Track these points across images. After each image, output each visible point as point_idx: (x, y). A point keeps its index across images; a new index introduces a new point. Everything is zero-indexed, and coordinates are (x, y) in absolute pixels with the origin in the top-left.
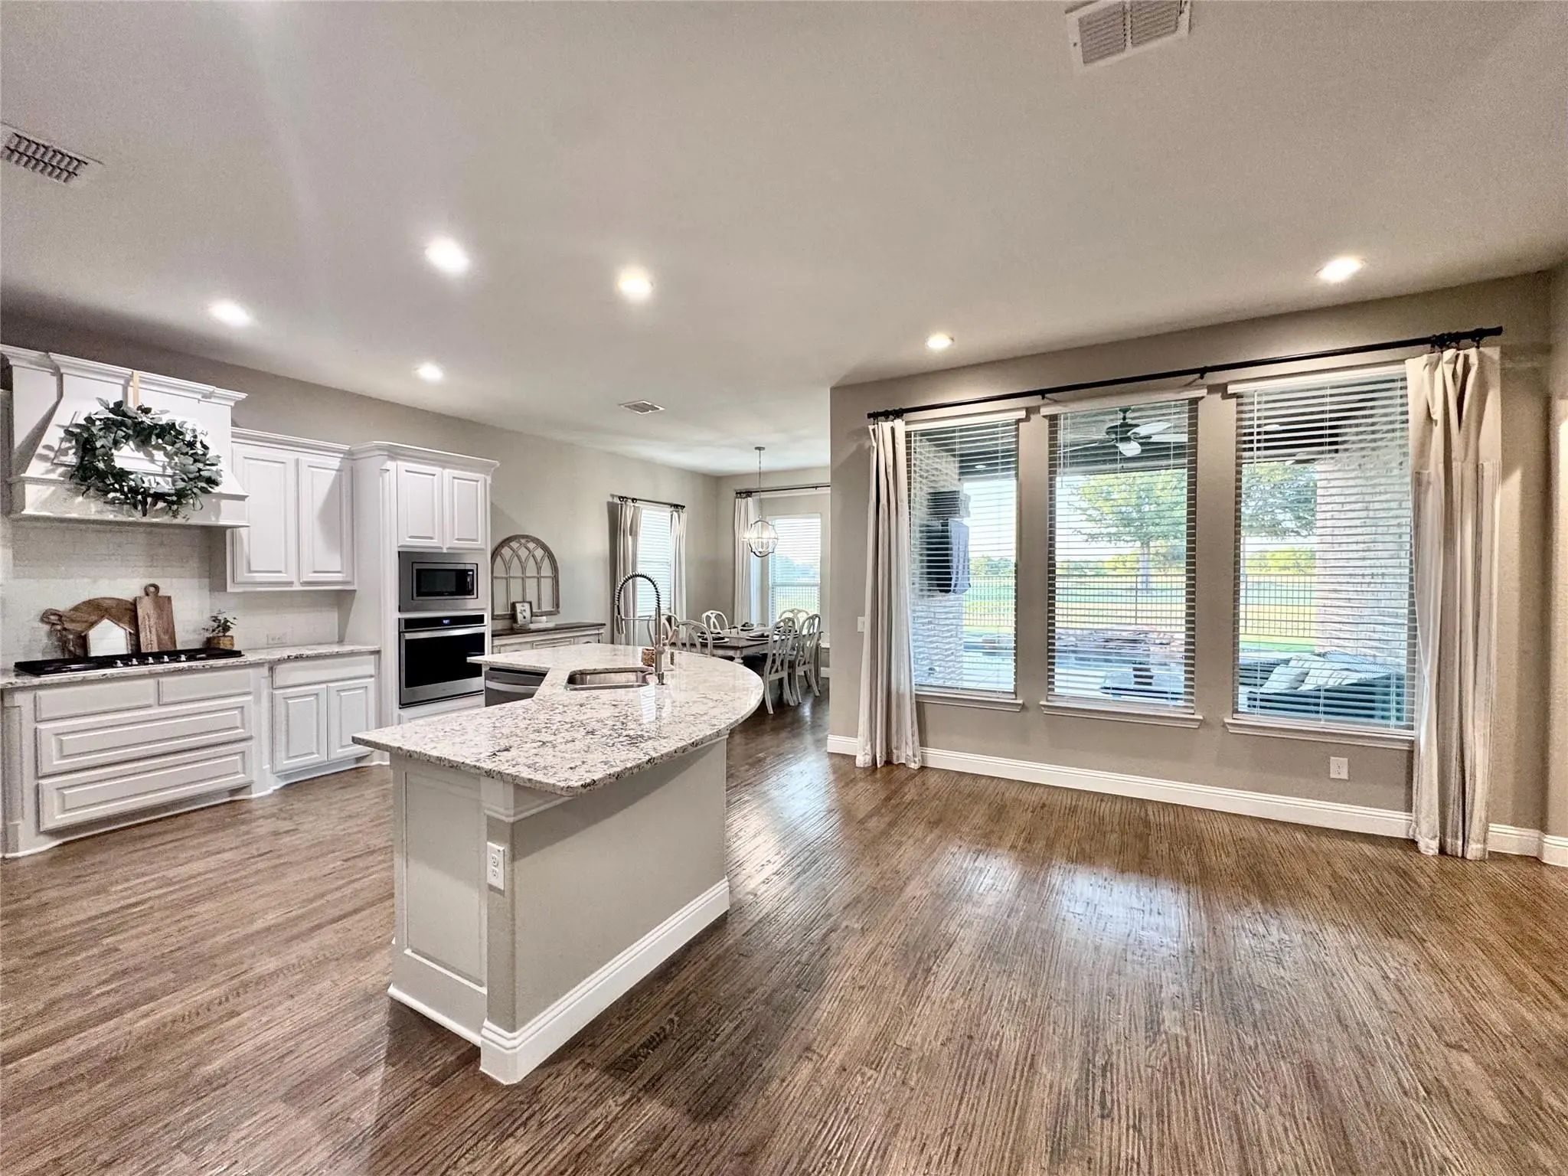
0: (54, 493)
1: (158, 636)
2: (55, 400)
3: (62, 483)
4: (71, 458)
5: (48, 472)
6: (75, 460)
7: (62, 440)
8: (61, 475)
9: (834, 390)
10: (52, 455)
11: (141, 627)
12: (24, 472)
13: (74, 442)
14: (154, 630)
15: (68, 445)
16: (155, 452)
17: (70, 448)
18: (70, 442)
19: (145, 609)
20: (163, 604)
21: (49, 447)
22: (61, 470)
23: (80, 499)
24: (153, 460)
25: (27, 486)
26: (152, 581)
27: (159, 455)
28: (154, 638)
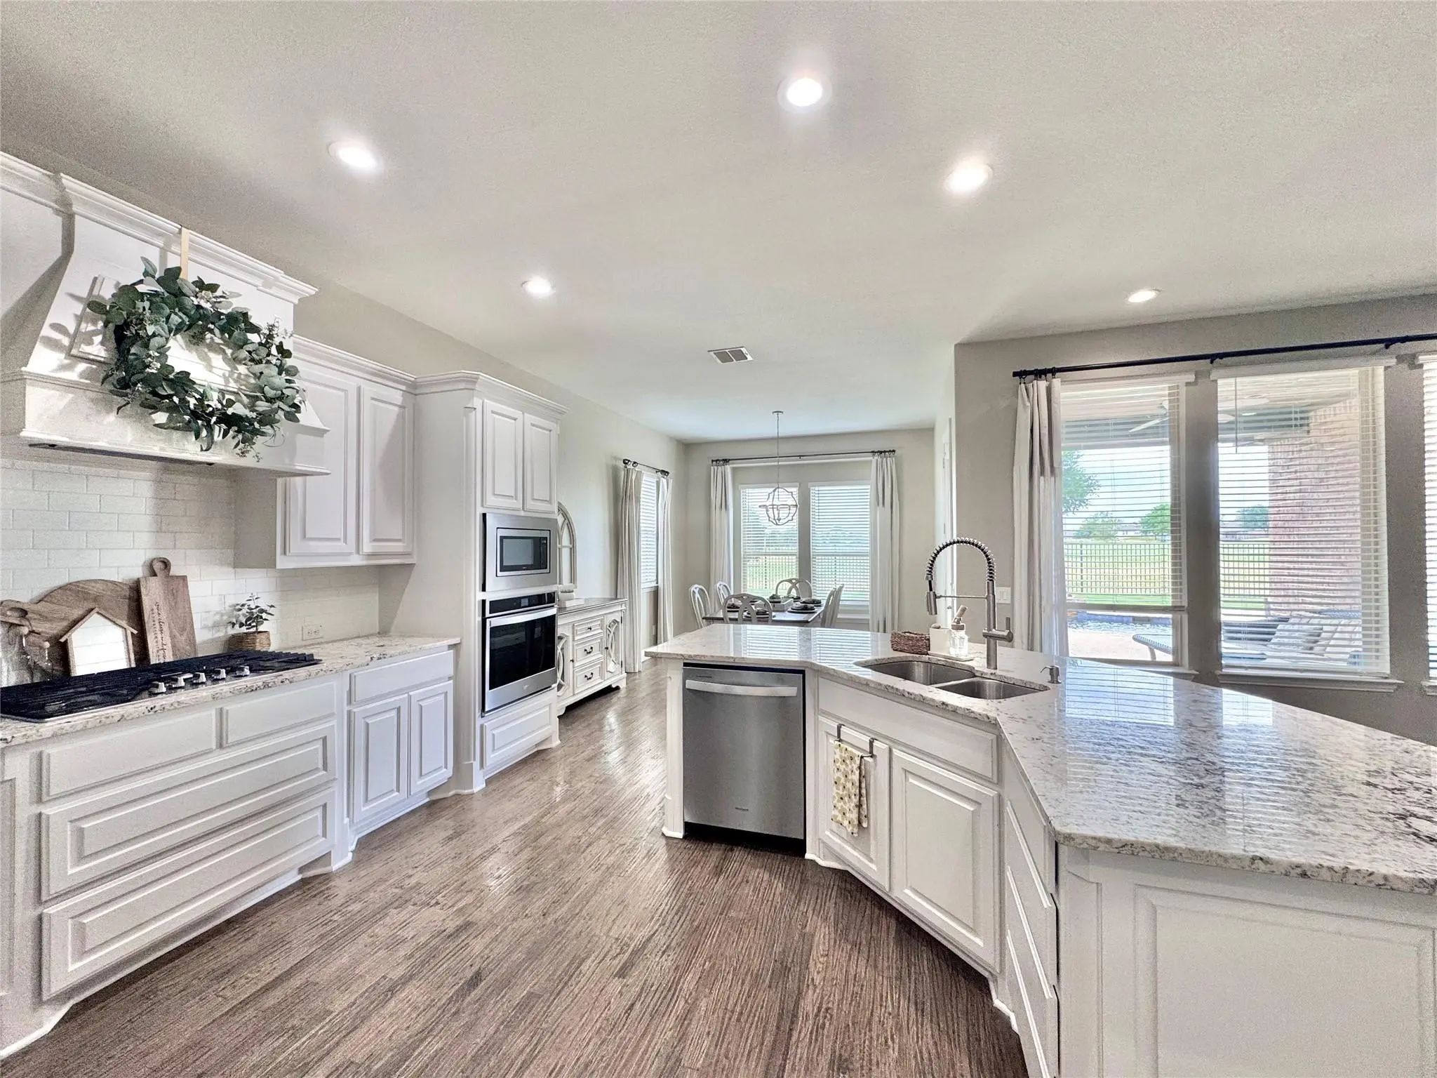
0: (73, 401)
1: (173, 637)
2: (58, 253)
3: (85, 388)
4: (98, 349)
5: (63, 368)
6: (103, 354)
7: (80, 319)
8: (82, 375)
9: (960, 347)
10: (66, 341)
11: (148, 626)
12: (26, 365)
13: (101, 324)
14: (165, 628)
15: (91, 328)
16: (211, 355)
17: (95, 333)
18: (94, 322)
19: (152, 595)
20: (177, 587)
21: (58, 327)
22: (82, 366)
23: (112, 417)
24: (210, 367)
25: (29, 389)
26: (163, 555)
27: (217, 360)
28: (168, 640)
